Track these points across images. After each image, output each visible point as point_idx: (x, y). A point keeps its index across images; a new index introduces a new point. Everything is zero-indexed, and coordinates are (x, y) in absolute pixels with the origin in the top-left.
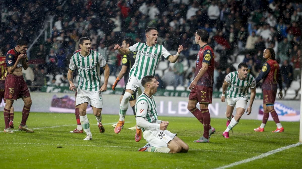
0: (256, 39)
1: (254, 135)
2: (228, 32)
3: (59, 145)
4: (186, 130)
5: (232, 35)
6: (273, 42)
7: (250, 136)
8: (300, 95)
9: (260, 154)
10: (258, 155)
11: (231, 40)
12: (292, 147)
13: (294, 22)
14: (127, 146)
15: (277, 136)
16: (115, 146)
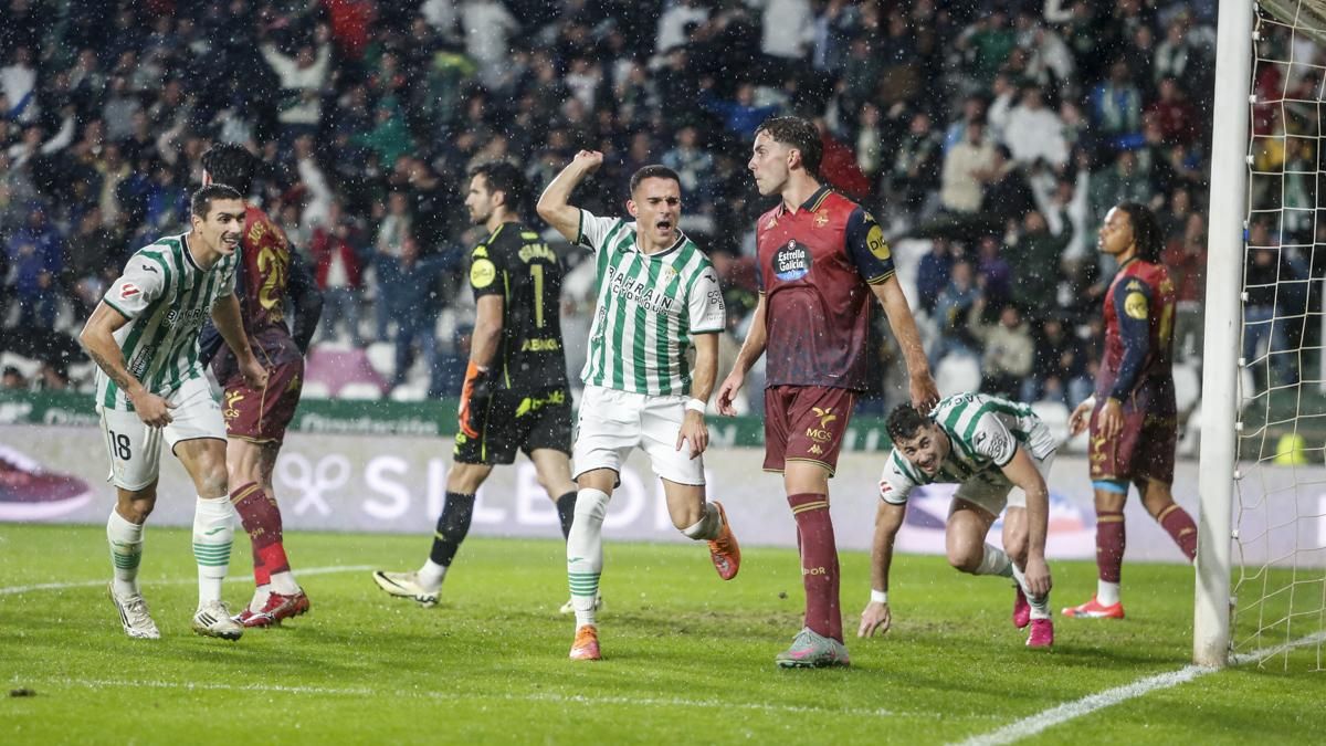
0: (984, 157)
1: (976, 628)
2: (853, 124)
3: (18, 683)
4: (643, 608)
5: (868, 140)
6: (1067, 176)
7: (956, 635)
8: (1198, 435)
9: (1004, 724)
10: (994, 729)
11: (865, 163)
12: (1159, 687)
13: (1169, 75)
14: (356, 688)
15: (1085, 632)
16: (295, 686)
